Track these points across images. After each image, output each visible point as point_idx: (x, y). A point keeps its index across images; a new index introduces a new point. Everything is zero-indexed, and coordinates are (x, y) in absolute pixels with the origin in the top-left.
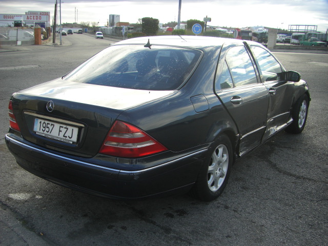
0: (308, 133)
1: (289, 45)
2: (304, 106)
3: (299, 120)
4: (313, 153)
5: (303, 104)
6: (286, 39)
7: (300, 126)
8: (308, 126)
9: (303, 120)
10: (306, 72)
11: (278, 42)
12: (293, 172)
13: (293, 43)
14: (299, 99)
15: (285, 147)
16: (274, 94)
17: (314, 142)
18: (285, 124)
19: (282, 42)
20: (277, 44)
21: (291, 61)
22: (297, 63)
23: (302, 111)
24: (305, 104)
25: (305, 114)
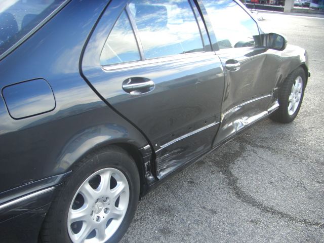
0: (302, 123)
1: (308, 9)
2: (298, 85)
3: (290, 104)
4: (302, 159)
5: (297, 81)
6: (305, 3)
7: (291, 113)
8: (305, 111)
9: (297, 105)
10: (319, 37)
11: (296, 5)
12: (258, 198)
13: (312, 8)
14: (289, 75)
15: (262, 147)
16: (238, 69)
17: (307, 139)
18: (265, 112)
19: (300, 6)
20: (295, 7)
21: (306, 25)
22: (312, 27)
23: (294, 91)
24: (300, 82)
25: (299, 95)
